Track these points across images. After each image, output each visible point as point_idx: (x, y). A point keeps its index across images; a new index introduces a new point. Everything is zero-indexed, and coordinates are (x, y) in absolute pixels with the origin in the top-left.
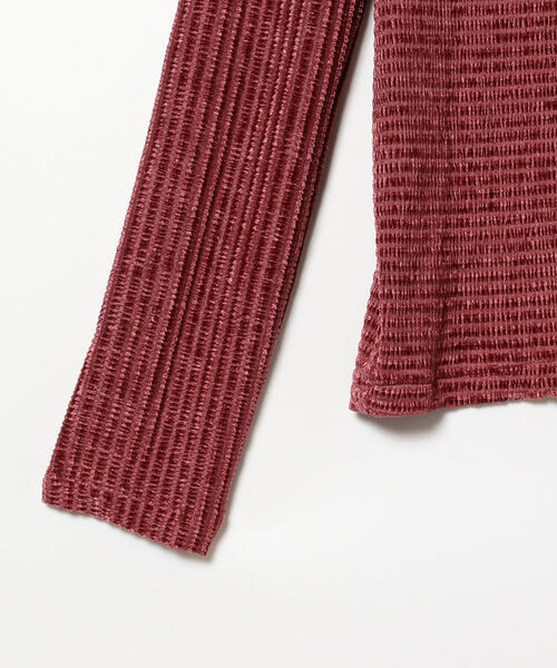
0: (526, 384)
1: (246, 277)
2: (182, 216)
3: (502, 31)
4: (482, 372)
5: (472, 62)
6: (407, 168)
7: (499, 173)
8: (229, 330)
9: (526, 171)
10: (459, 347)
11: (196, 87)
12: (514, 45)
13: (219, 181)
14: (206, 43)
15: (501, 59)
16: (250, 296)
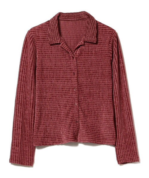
0: (56, 142)
1: (30, 128)
2: (20, 122)
3: (53, 95)
4: (50, 141)
5: (48, 99)
6: (39, 113)
7: (52, 114)
8: (29, 136)
9: (56, 114)
10: (47, 137)
11: (19, 104)
12: (54, 97)
13: (24, 116)
14: (19, 98)
15: (52, 99)
16: (31, 131)
